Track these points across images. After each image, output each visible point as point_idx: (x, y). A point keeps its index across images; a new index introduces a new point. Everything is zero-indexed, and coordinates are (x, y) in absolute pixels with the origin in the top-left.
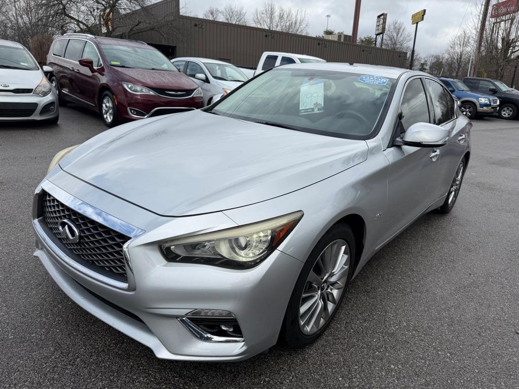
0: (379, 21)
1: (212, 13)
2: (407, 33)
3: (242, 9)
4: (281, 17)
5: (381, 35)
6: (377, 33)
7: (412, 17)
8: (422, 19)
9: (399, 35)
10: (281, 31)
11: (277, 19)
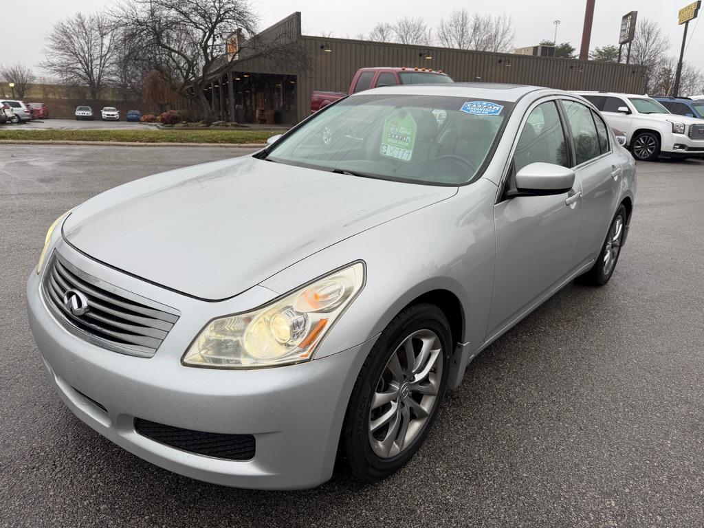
0: (626, 24)
1: (381, 31)
2: (662, 38)
3: (421, 22)
4: (476, 29)
5: (628, 44)
6: (621, 41)
7: (680, 14)
8: (695, 16)
9: (651, 41)
10: (474, 49)
11: (471, 31)
